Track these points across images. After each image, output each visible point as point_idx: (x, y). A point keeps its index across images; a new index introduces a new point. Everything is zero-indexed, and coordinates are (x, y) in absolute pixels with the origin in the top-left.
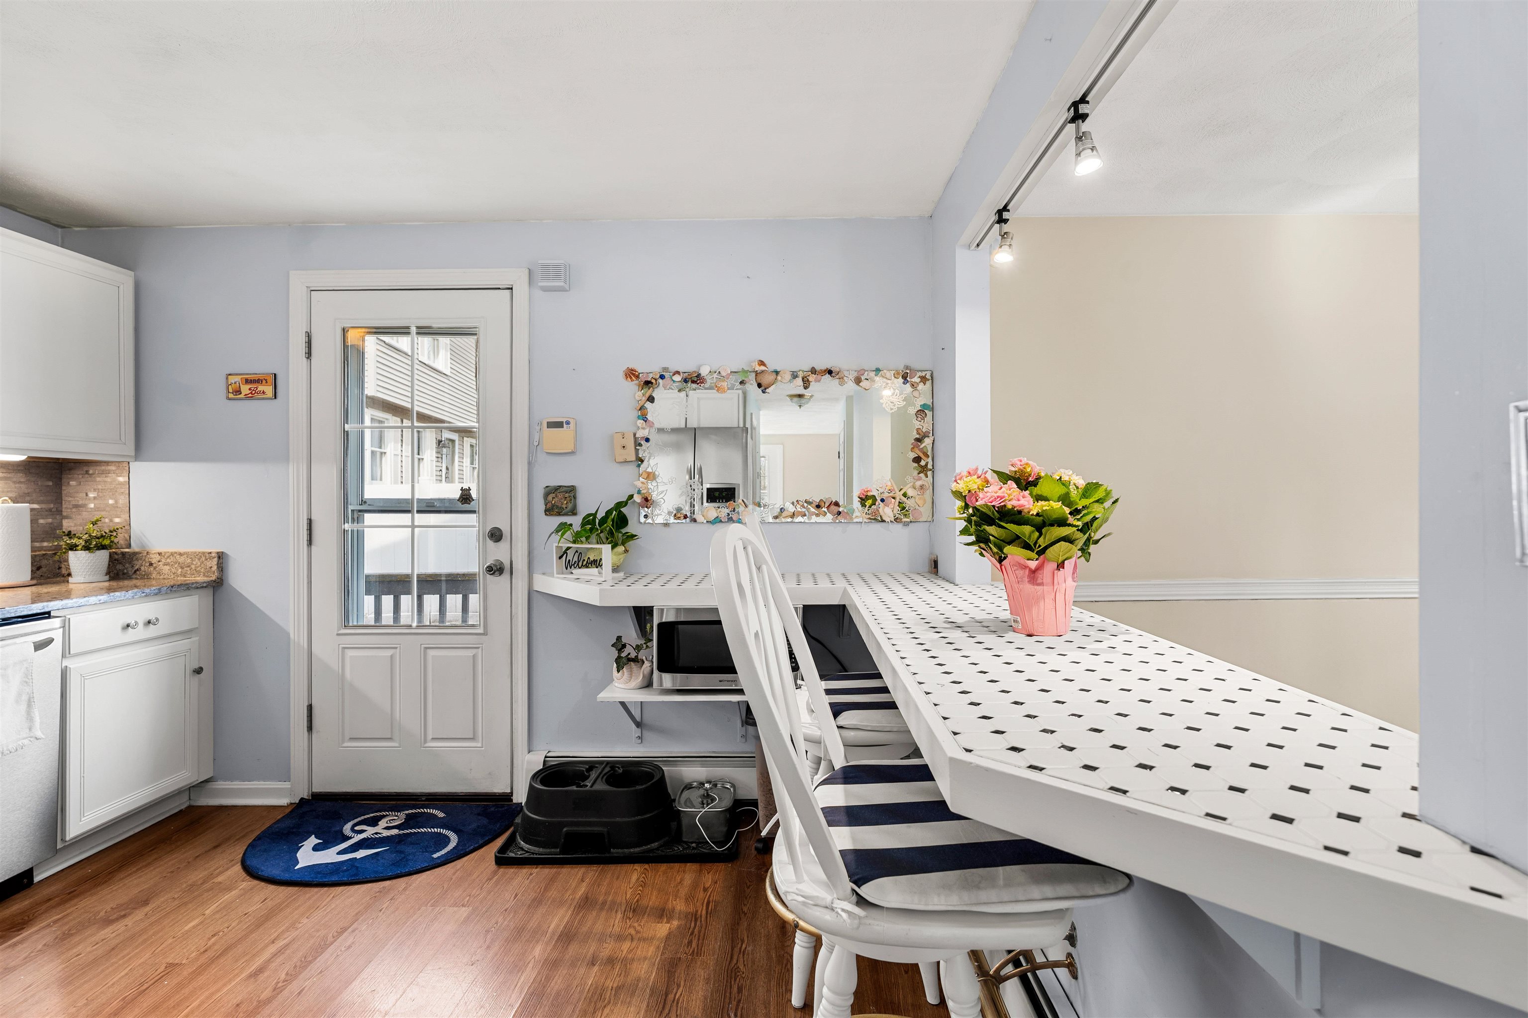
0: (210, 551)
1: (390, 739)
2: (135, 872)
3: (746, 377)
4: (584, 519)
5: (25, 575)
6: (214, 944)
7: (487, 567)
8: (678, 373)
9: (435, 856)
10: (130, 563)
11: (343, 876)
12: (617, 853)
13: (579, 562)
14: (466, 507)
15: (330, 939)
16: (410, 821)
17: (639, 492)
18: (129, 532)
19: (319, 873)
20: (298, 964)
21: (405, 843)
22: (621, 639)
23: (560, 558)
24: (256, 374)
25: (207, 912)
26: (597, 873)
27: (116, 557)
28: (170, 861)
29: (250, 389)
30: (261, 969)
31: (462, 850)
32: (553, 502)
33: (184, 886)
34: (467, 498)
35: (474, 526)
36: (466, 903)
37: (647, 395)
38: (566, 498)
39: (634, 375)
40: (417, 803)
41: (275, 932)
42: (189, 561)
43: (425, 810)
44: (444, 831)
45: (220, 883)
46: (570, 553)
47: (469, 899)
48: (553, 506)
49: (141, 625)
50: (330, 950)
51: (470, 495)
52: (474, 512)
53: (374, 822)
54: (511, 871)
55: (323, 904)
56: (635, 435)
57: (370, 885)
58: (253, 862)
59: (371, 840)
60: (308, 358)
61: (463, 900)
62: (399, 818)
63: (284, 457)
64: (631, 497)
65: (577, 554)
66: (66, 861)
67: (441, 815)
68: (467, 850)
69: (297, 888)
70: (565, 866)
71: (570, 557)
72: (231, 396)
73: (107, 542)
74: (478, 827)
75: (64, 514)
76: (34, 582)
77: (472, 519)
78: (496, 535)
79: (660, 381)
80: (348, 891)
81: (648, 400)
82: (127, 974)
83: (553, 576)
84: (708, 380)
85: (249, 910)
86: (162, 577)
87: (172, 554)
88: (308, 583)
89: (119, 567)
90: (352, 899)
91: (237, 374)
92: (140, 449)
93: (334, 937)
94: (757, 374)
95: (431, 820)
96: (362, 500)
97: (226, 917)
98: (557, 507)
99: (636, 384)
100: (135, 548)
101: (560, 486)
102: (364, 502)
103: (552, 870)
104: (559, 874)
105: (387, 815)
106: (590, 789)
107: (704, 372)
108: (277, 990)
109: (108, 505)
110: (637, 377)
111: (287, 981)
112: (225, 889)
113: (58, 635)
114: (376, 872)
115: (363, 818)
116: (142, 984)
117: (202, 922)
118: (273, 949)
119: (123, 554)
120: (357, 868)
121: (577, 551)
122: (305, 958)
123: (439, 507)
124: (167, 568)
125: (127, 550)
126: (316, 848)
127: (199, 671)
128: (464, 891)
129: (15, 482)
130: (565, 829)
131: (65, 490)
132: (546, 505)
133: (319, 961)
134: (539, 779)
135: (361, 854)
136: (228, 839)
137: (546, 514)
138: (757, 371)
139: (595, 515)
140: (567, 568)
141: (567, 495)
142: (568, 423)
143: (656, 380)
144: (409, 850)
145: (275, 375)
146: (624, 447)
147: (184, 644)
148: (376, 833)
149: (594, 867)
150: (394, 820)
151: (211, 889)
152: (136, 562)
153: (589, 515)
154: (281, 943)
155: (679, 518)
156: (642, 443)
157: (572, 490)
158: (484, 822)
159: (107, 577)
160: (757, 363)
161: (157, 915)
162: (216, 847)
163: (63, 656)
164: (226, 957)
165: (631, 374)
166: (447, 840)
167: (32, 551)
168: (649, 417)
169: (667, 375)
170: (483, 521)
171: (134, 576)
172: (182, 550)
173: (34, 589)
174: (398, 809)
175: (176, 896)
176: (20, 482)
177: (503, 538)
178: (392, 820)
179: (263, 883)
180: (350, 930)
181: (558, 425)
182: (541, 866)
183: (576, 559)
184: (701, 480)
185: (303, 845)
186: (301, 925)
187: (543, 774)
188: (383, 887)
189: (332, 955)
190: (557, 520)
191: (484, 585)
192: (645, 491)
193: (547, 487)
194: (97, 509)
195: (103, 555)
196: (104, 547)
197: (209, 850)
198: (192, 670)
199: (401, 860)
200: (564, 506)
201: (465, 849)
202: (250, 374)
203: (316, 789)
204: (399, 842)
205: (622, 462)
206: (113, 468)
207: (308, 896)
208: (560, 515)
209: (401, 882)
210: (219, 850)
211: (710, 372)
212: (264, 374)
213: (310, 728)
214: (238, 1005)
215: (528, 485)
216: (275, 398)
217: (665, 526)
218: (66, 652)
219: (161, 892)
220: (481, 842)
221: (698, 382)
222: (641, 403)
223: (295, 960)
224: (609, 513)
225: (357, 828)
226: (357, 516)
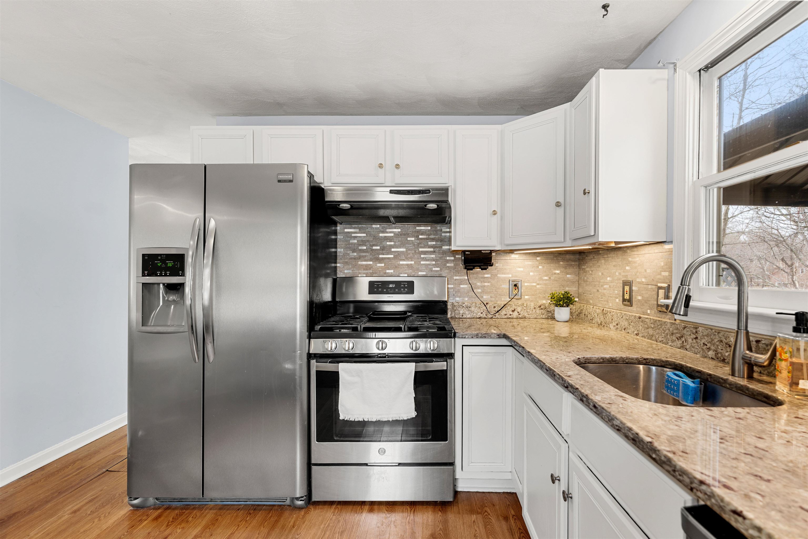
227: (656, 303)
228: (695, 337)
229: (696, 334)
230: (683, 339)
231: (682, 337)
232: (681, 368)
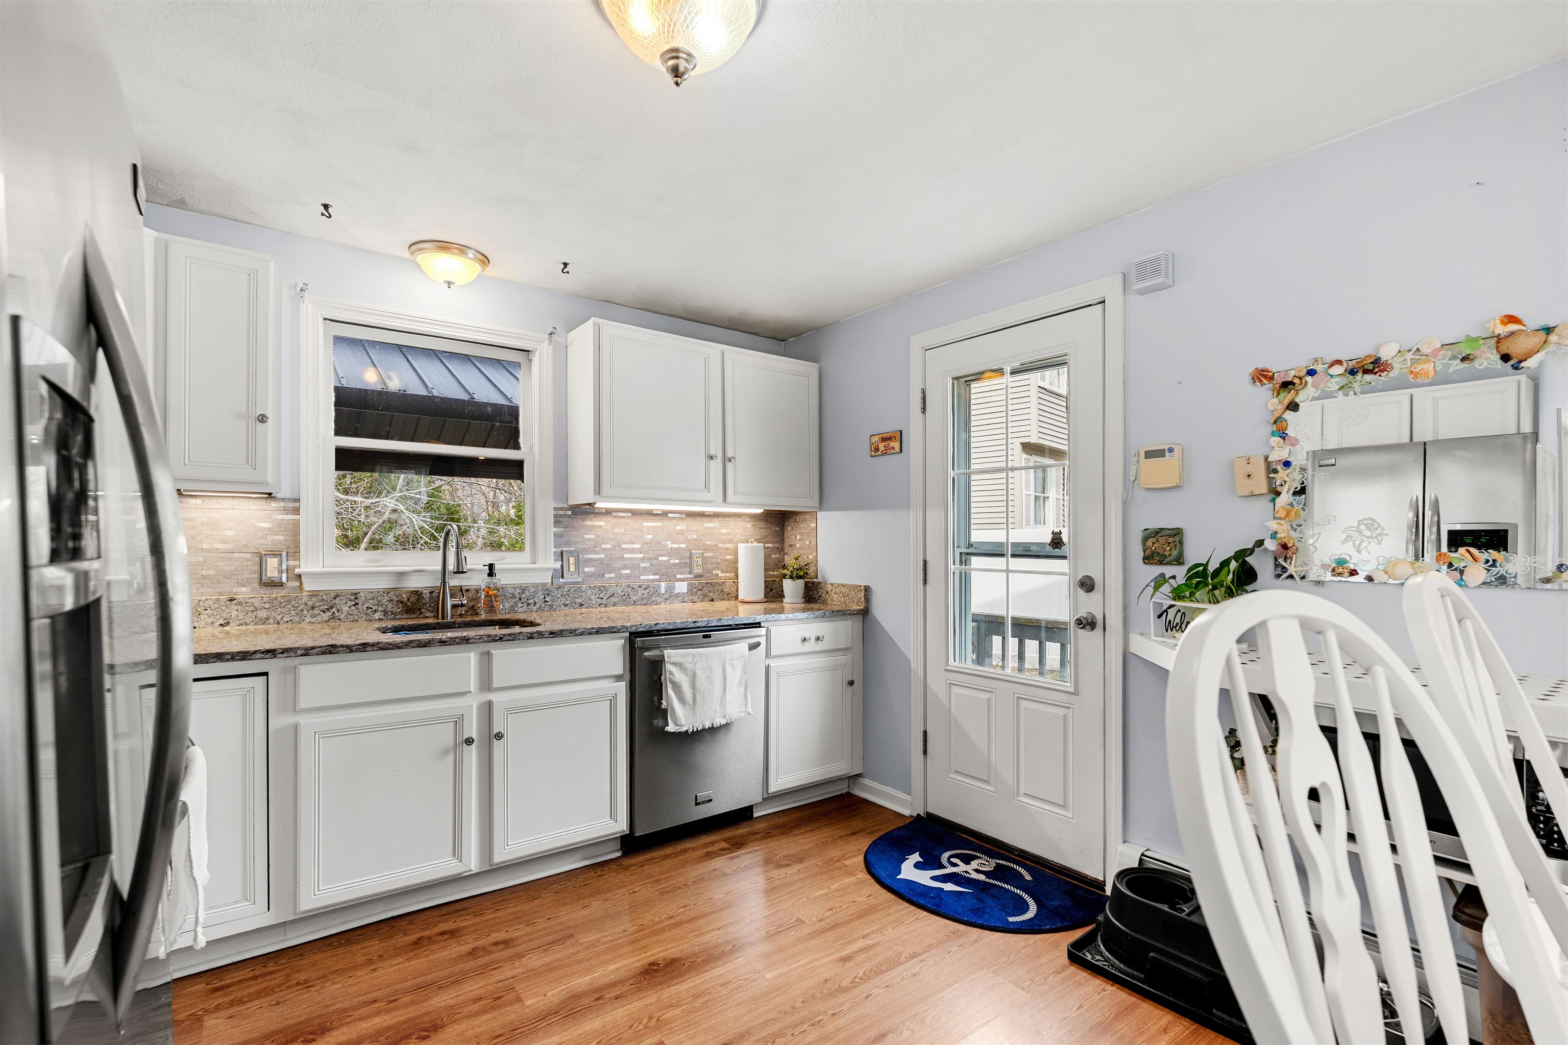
0: (861, 584)
1: (987, 782)
2: (804, 833)
3: (1474, 349)
4: (1189, 570)
5: (761, 596)
6: (828, 917)
7: (1076, 620)
8: (1339, 362)
9: (1011, 919)
10: (816, 590)
11: (929, 903)
12: (1220, 1018)
13: (1182, 624)
14: (1057, 552)
15: (903, 958)
16: (998, 873)
17: (1274, 536)
18: (816, 565)
19: (912, 890)
20: (874, 968)
21: (987, 893)
22: (1235, 733)
23: (1159, 616)
24: (888, 433)
25: (832, 887)
26: (1187, 1032)
27: (809, 585)
28: (825, 833)
29: (884, 447)
30: (849, 957)
31: (1038, 925)
32: (1153, 548)
33: (826, 858)
34: (1059, 543)
35: (1064, 574)
36: (1026, 987)
37: (1286, 402)
38: (1169, 543)
39: (1265, 377)
40: (1010, 855)
41: (868, 928)
42: (848, 592)
43: (1015, 866)
44: (1025, 896)
45: (847, 866)
46: (1172, 612)
47: (1030, 985)
48: (1153, 552)
49: (813, 639)
50: (900, 969)
51: (1061, 539)
52: (1065, 557)
53: (967, 860)
54: (1083, 975)
55: (908, 922)
56: (1266, 458)
57: (948, 921)
58: (872, 859)
59: (960, 877)
60: (923, 413)
61: (1024, 982)
62: (990, 865)
63: (908, 506)
64: (1260, 543)
65: (1179, 615)
66: (773, 807)
67: (1028, 877)
68: (1043, 928)
69: (893, 896)
70: (1148, 1000)
71: (1171, 617)
72: (873, 453)
73: (801, 573)
74: (1060, 906)
75: (786, 551)
76: (766, 600)
77: (1061, 566)
78: (1087, 585)
79: (1309, 379)
80: (929, 919)
81: (1288, 408)
82: (775, 913)
83: (1150, 638)
84: (1395, 365)
85: (858, 900)
86: (833, 603)
87: (839, 585)
88: (924, 619)
89: (811, 593)
90: (930, 928)
91: (876, 435)
92: (822, 502)
93: (906, 958)
94: (1499, 339)
95: (1016, 879)
96: (969, 544)
97: (841, 898)
98: (1159, 554)
99: (1268, 389)
100: (820, 579)
101: (1162, 529)
102: (970, 545)
103: (1131, 997)
104: (1138, 1006)
105: (980, 857)
106: (1186, 917)
107: (1386, 353)
108: (854, 984)
109: (806, 544)
110: (1271, 378)
111: (862, 979)
112: (848, 873)
113: (763, 640)
114: (956, 912)
115: (960, 851)
116: (780, 926)
117: (827, 894)
118: (861, 944)
119: (813, 583)
120: (942, 899)
121: (1179, 611)
122: (880, 966)
123: (1036, 551)
124: (836, 596)
125: (815, 580)
126: (917, 866)
127: (851, 683)
128: (1028, 973)
129: (759, 528)
130: (1152, 954)
131: (787, 534)
132: (1144, 552)
133: (889, 975)
134: (1125, 879)
135: (949, 887)
136: (862, 830)
137: (1145, 563)
138: (1499, 335)
139: (1206, 566)
140: (1167, 630)
141: (1171, 540)
142: (1171, 450)
143: (1301, 378)
144: (989, 902)
145: (901, 431)
146: (1249, 476)
147: (841, 659)
148: (966, 872)
149: (1186, 1022)
150: (985, 864)
151: (840, 869)
152: (819, 590)
153: (1197, 565)
154: (868, 942)
155: (1340, 574)
156: (1279, 468)
157: (1177, 533)
158: (1069, 904)
159: (803, 600)
160: (1498, 321)
161: (805, 874)
162: (853, 834)
163: (767, 656)
164: (831, 933)
165: (1262, 376)
166: (1025, 908)
167: (765, 578)
168: (1290, 432)
169: (1319, 368)
170: (1074, 569)
171: (818, 601)
172: (845, 583)
173: (766, 605)
174: (991, 855)
175: (819, 864)
176: (762, 528)
177: (1096, 588)
178: (983, 864)
179: (873, 880)
180: (920, 958)
181: (1159, 453)
182: (1118, 986)
183: (1178, 620)
184: (1436, 518)
185: (908, 858)
186: (886, 933)
187: (1133, 875)
188: (958, 930)
189: (899, 975)
190: (1156, 570)
191: (1075, 639)
192: (1282, 535)
193: (1145, 530)
194: (800, 548)
195: (801, 583)
196: (800, 577)
197: (849, 835)
198: (847, 681)
199: (979, 909)
200: (1167, 553)
201: (1041, 926)
202: (885, 433)
203: (931, 810)
204: (982, 890)
205: (1247, 496)
206: (808, 517)
207: (899, 907)
208: (1162, 564)
209: (975, 932)
210: (855, 837)
211: (1400, 352)
212: (892, 432)
213: (925, 752)
214: (826, 980)
215: (1124, 527)
216: (901, 452)
217: (1316, 585)
218: (768, 655)
219: (812, 856)
220: (1059, 925)
221: (1376, 370)
222: (1277, 414)
223: (873, 964)
224: (1225, 563)
225: (952, 860)
226: (965, 558)
227: (257, 576)
228: (354, 603)
229: (356, 600)
230: (334, 610)
231: (332, 607)
232: (402, 628)
